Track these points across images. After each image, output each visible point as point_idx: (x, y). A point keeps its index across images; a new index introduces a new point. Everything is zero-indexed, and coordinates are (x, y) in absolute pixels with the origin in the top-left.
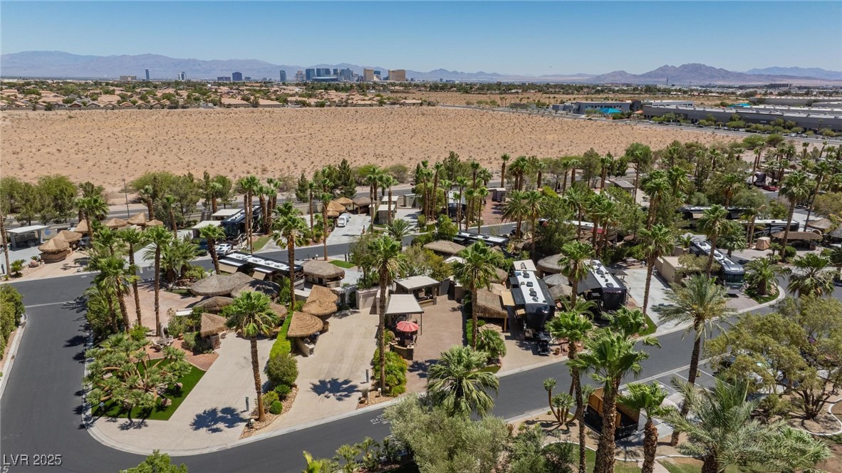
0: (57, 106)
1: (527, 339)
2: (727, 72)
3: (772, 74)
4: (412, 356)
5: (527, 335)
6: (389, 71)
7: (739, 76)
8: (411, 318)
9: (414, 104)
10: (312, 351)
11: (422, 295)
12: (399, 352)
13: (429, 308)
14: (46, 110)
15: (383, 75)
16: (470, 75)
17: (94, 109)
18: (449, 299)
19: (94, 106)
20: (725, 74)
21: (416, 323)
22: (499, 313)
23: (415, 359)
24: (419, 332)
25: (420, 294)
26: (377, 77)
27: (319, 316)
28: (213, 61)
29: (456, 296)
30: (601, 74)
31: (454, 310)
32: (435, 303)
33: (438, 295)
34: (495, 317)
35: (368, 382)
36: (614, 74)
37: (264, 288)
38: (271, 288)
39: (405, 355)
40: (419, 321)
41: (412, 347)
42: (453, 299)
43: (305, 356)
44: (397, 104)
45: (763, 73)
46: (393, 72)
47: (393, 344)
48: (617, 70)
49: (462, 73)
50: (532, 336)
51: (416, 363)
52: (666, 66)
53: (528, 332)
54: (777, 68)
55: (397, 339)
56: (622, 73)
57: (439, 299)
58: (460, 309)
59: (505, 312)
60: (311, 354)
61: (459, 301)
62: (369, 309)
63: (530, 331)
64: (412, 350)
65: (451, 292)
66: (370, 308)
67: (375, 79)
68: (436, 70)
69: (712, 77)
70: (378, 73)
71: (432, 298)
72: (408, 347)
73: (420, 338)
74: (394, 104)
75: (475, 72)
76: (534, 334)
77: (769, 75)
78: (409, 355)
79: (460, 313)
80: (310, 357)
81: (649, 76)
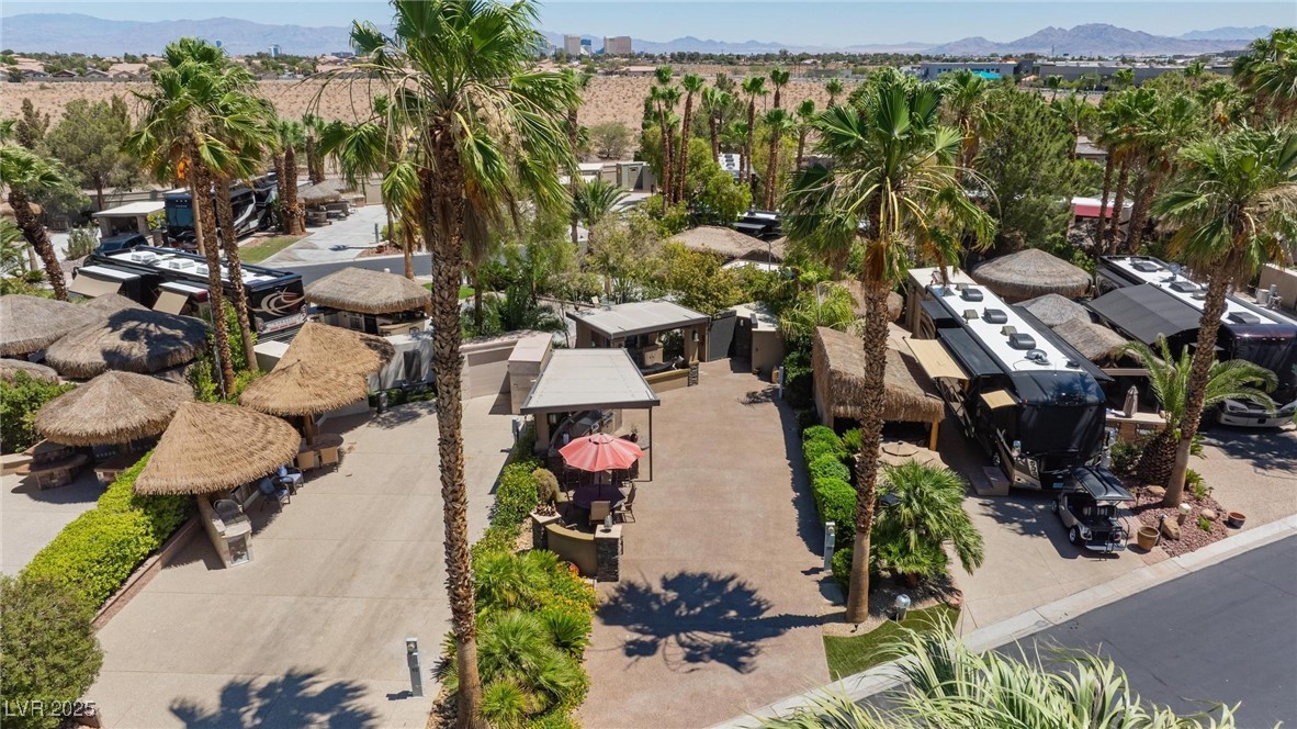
0: (30, 75)
1: (1017, 492)
2: (1150, 37)
3: (1223, 39)
4: (615, 564)
5: (1019, 478)
6: (605, 39)
7: (1170, 41)
8: (619, 423)
9: (644, 73)
10: (239, 546)
11: (655, 357)
12: (568, 552)
13: (673, 396)
14: (10, 81)
15: (596, 48)
16: (736, 46)
17: (97, 80)
18: (735, 369)
19: (96, 76)
20: (1146, 39)
21: (633, 438)
22: (914, 406)
23: (624, 574)
24: (643, 470)
25: (648, 355)
26: (586, 49)
27: (287, 418)
28: (326, 28)
29: (757, 360)
30: (946, 42)
31: (753, 399)
32: (693, 380)
33: (701, 359)
34: (901, 417)
35: (417, 690)
36: (966, 42)
37: (147, 333)
38: (179, 333)
39: (589, 560)
40: (643, 433)
41: (616, 531)
42: (749, 370)
43: (216, 562)
44: (616, 73)
45: (1207, 37)
46: (611, 40)
47: (542, 519)
48: (972, 35)
49: (722, 42)
50: (1038, 485)
51: (631, 591)
52: (1051, 28)
53: (1025, 470)
54: (1231, 29)
55: (562, 497)
56: (979, 41)
57: (704, 369)
58: (771, 396)
59: (937, 402)
60: (236, 557)
61: (764, 375)
62: (491, 398)
63: (1032, 464)
64: (612, 545)
65: (741, 348)
66: (496, 396)
67: (583, 51)
68: (681, 39)
69: (1125, 45)
70: (586, 43)
71: (684, 365)
72: (599, 534)
73: (646, 495)
74: (611, 73)
75: (743, 41)
76: (1042, 477)
77: (1219, 41)
78: (604, 560)
79: (771, 410)
80: (234, 568)
81: (1023, 45)
